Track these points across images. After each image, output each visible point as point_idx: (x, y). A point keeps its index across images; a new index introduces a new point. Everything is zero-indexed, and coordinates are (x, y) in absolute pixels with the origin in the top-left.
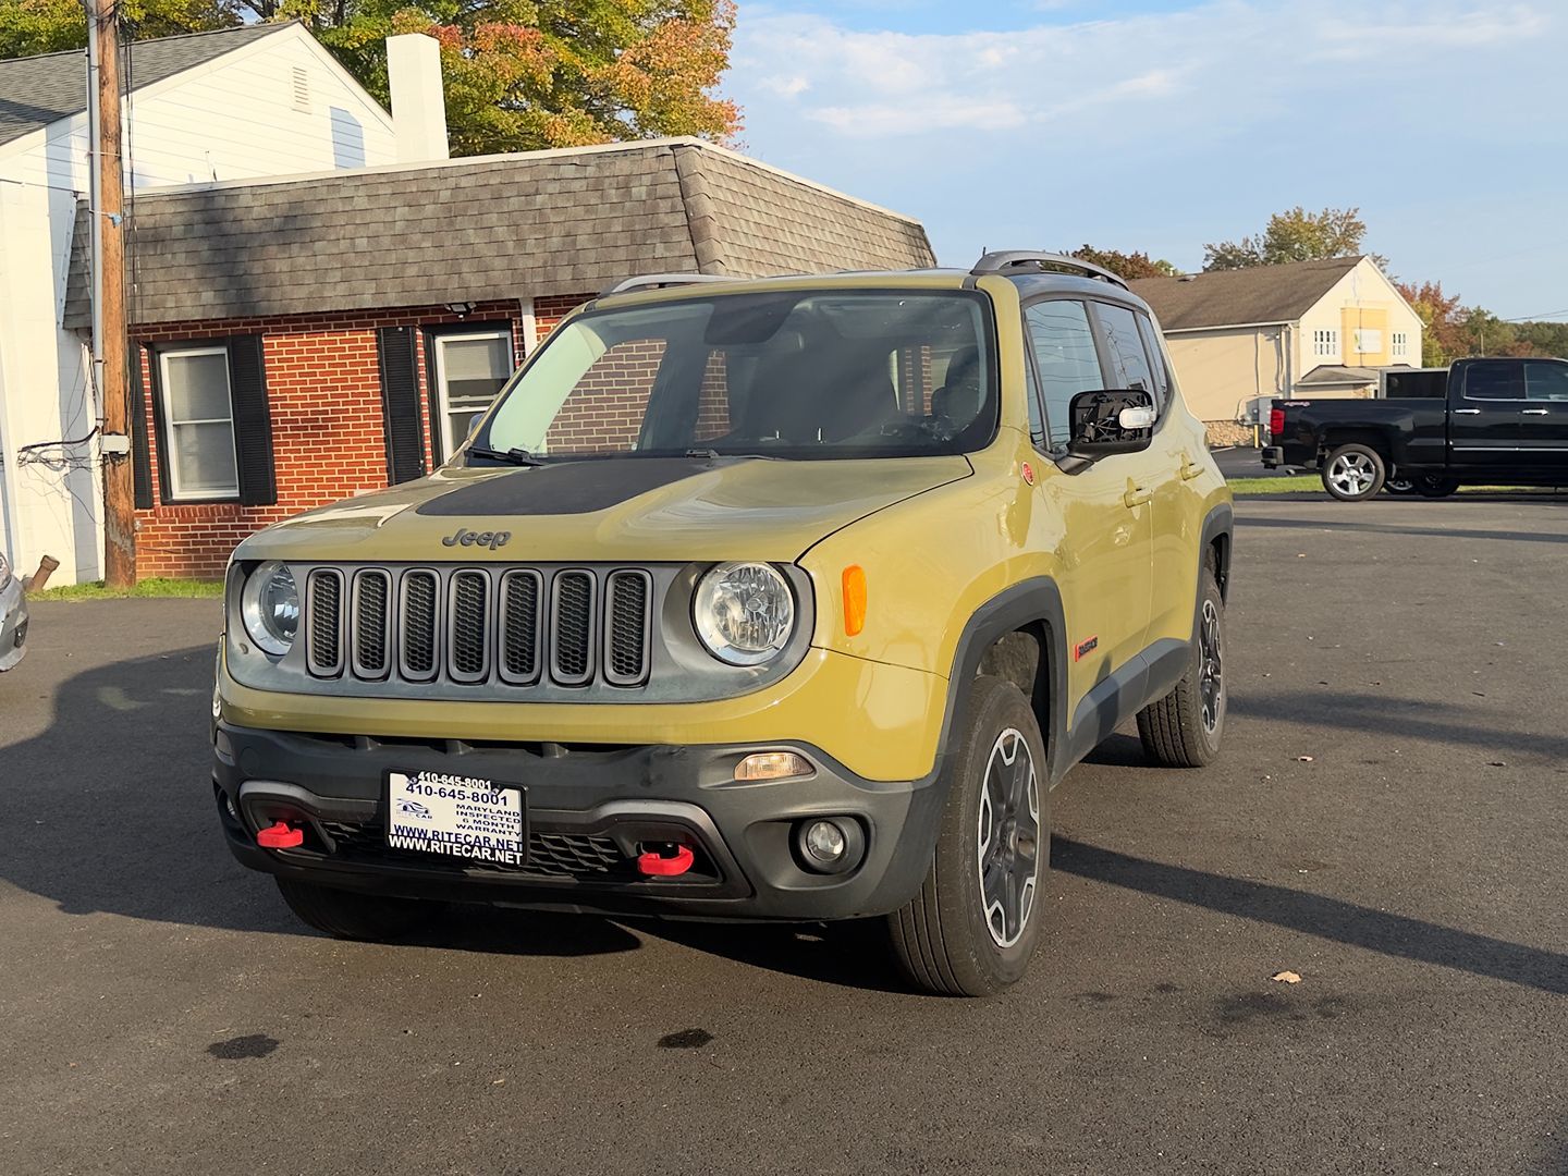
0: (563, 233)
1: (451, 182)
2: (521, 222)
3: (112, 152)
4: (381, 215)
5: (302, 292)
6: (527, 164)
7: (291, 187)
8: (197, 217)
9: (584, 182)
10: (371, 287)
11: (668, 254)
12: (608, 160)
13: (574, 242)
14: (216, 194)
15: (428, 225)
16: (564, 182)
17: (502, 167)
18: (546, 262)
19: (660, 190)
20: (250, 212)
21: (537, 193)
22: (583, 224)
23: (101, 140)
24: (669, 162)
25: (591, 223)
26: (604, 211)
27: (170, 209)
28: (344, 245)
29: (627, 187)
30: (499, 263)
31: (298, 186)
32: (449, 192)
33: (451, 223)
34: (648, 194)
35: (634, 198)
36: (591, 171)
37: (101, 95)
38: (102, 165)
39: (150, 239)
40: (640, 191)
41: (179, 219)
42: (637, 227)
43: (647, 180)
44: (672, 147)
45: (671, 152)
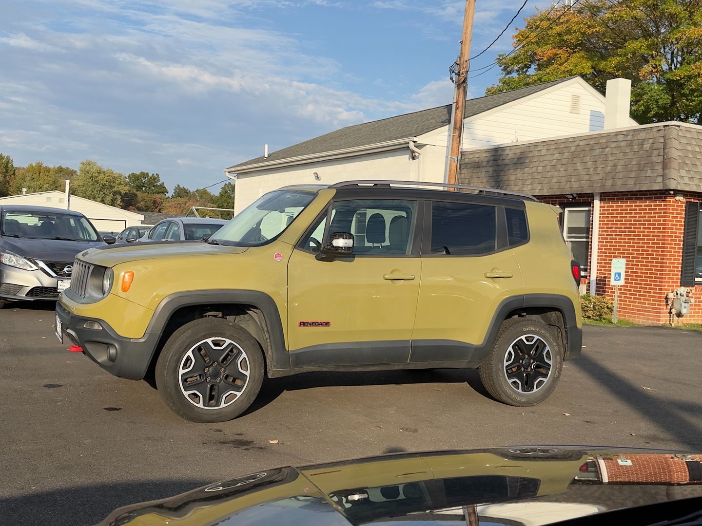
0: (612, 165)
1: (576, 143)
2: (597, 160)
3: (457, 134)
4: (549, 157)
5: (516, 188)
6: (606, 135)
7: (523, 146)
8: (492, 158)
9: (626, 142)
10: (539, 187)
11: (652, 175)
12: (637, 132)
13: (616, 169)
14: (499, 149)
15: (564, 161)
16: (618, 143)
17: (596, 136)
18: (603, 177)
19: (655, 146)
20: (507, 157)
21: (607, 147)
22: (621, 161)
23: (454, 129)
24: (662, 133)
25: (624, 160)
26: (630, 155)
27: (484, 155)
28: (534, 169)
29: (642, 145)
30: (586, 177)
31: (525, 146)
32: (575, 147)
33: (573, 161)
34: (650, 148)
35: (644, 149)
36: (629, 137)
37: (456, 113)
38: (453, 139)
39: (476, 166)
40: (647, 146)
41: (486, 159)
42: (642, 162)
43: (651, 141)
44: (664, 126)
45: (664, 129)
